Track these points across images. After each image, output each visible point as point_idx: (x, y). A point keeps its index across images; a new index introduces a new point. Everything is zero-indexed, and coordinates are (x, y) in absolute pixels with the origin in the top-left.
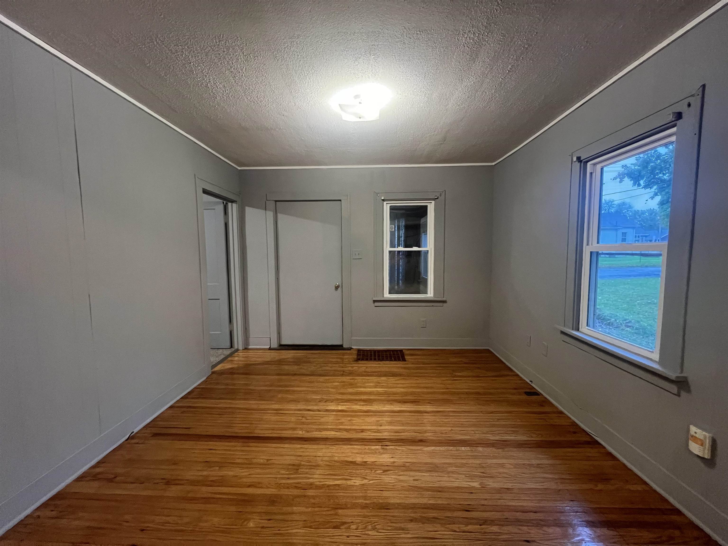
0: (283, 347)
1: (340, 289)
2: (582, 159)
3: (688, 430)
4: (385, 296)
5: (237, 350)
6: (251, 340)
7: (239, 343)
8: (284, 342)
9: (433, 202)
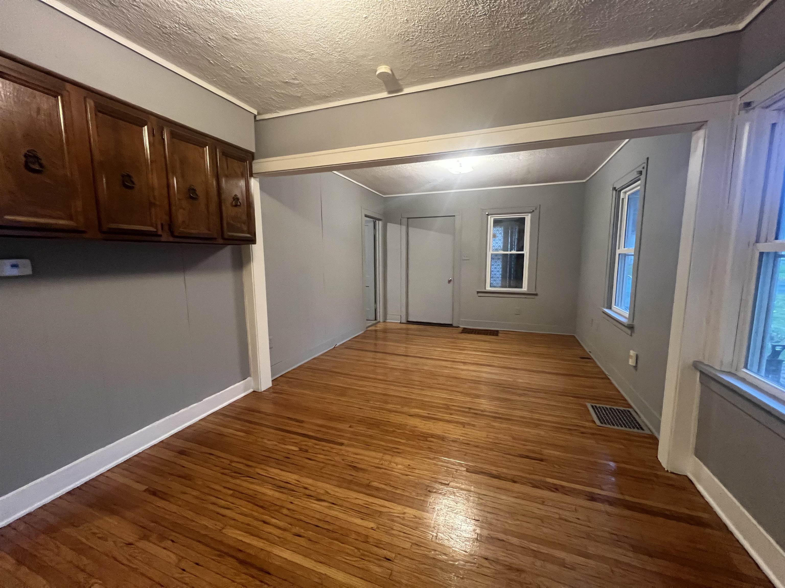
0: (409, 322)
1: (452, 283)
2: (617, 189)
3: (629, 352)
4: (487, 289)
5: (379, 322)
6: (389, 317)
7: (380, 318)
8: (411, 319)
9: (530, 214)
